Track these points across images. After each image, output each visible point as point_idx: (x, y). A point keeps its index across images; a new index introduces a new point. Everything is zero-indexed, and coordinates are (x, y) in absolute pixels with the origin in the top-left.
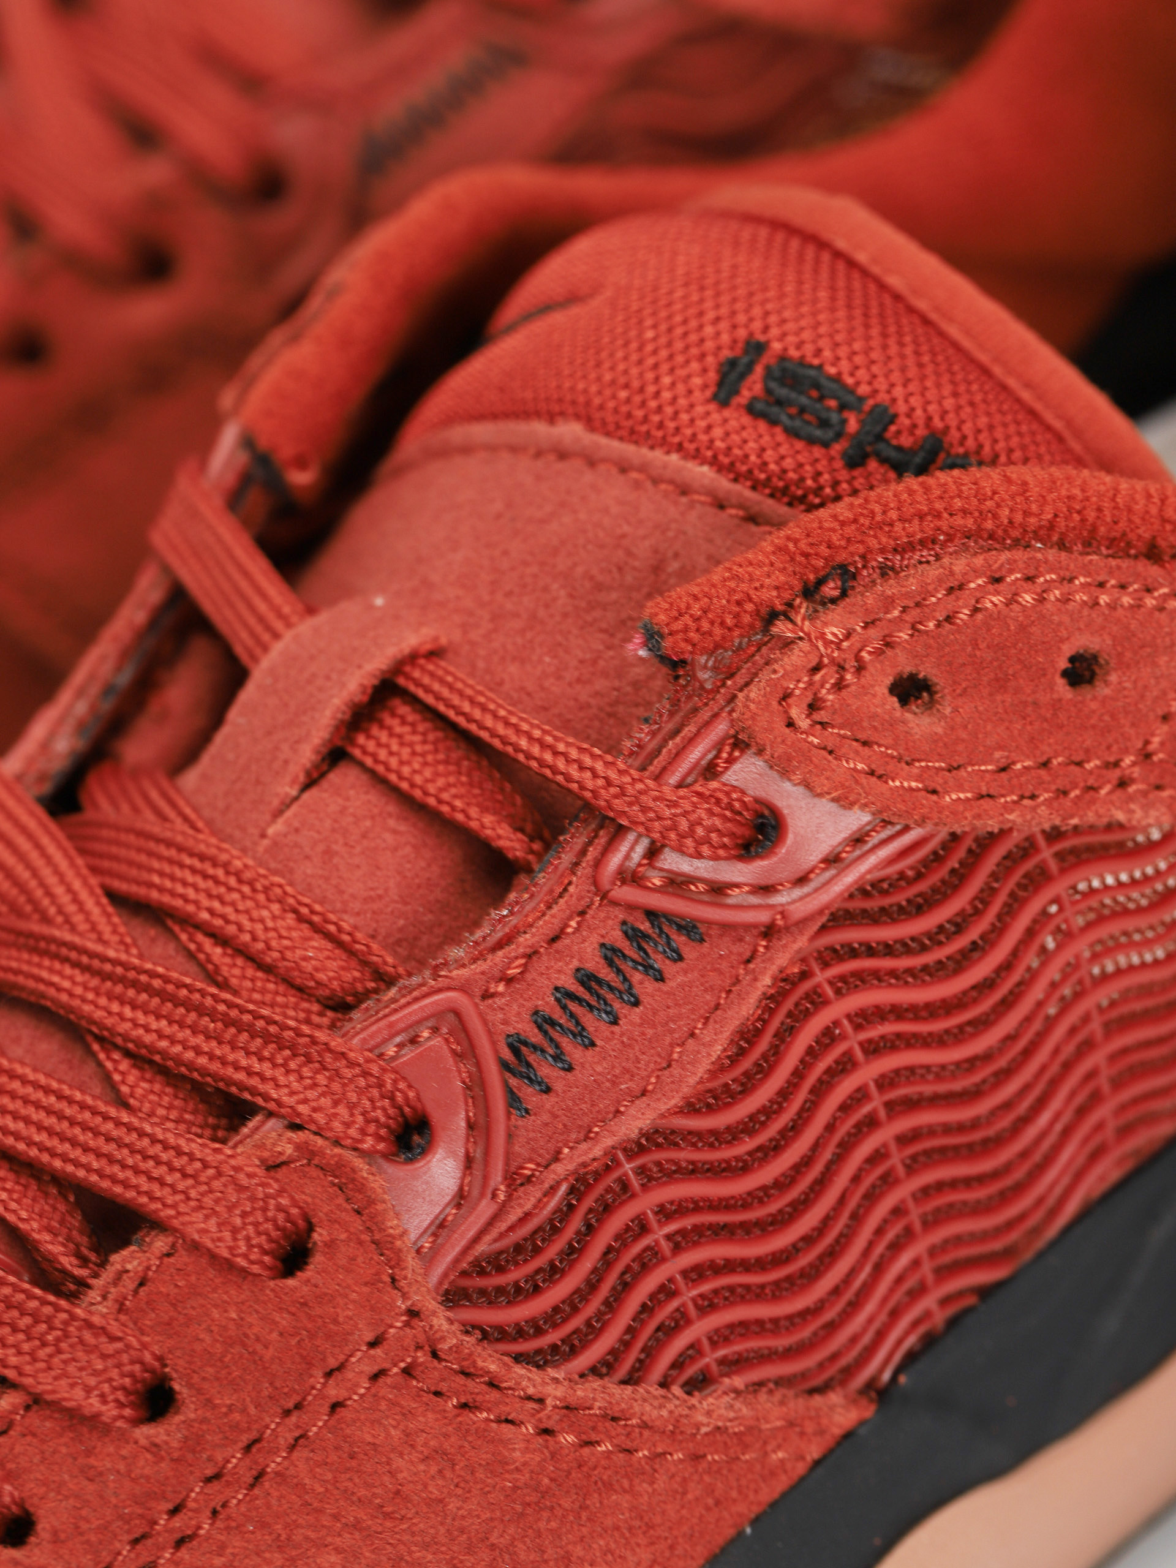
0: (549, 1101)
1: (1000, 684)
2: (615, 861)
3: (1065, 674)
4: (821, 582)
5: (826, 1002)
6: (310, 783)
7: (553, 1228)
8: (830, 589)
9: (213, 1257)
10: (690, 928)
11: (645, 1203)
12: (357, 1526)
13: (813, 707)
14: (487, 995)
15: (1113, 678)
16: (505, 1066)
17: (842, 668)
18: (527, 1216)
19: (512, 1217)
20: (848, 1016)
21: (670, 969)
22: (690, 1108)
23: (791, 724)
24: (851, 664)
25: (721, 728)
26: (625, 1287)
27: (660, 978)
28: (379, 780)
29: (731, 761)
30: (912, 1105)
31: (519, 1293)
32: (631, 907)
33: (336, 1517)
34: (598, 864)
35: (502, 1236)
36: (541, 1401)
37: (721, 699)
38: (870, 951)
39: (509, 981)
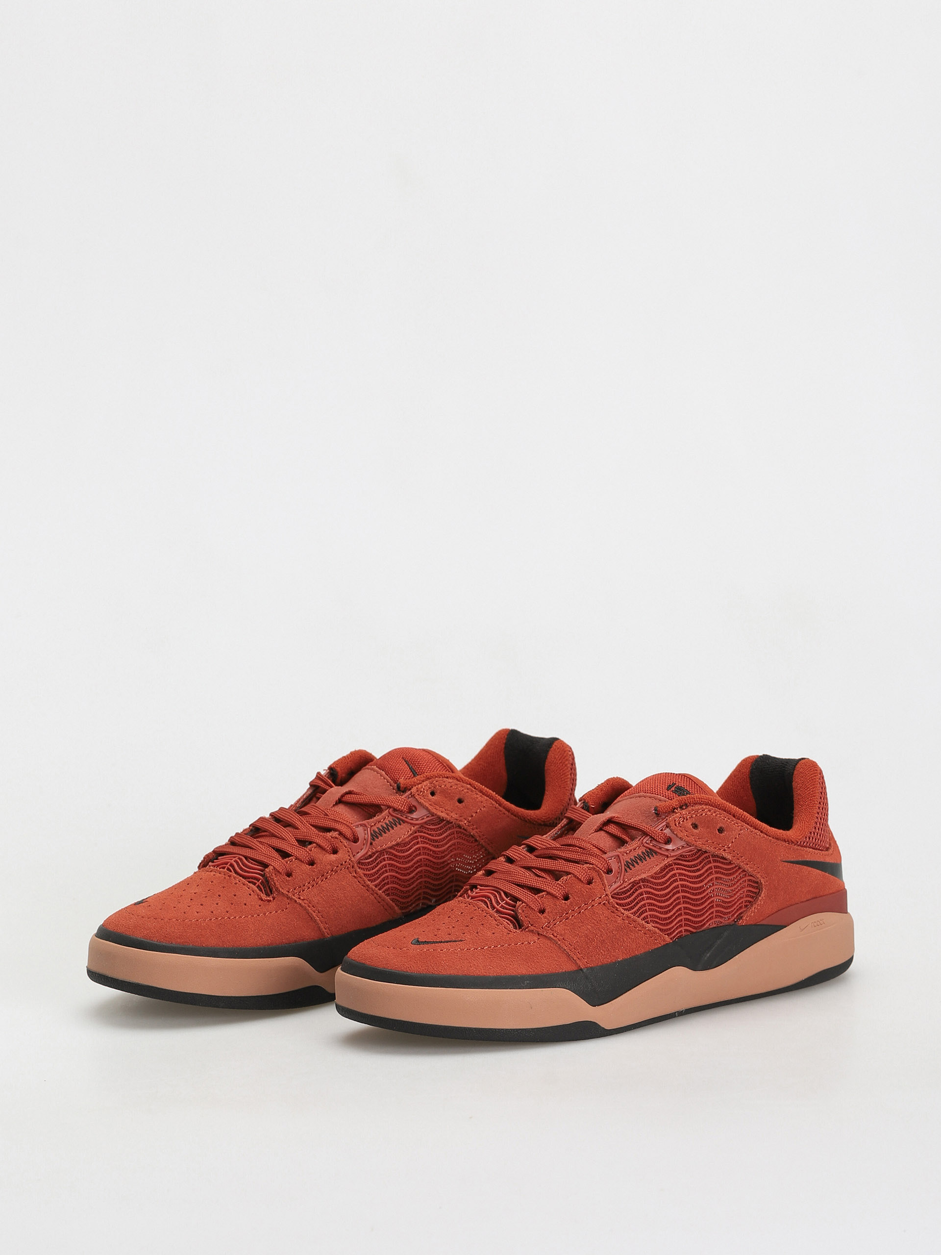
0: (631, 871)
1: (708, 827)
2: (645, 841)
3: (718, 829)
4: (683, 806)
5: (677, 881)
6: (596, 831)
7: (628, 891)
8: (684, 807)
9: (578, 878)
10: (656, 853)
11: (643, 890)
12: (593, 923)
13: (679, 823)
14: (623, 855)
15: (725, 832)
16: (625, 865)
17: (684, 819)
18: (625, 887)
19: (623, 886)
20: (681, 885)
21: (652, 858)
22: (652, 877)
23: (675, 825)
24: (686, 818)
25: (664, 823)
26: (637, 903)
27: (650, 858)
28: (606, 832)
29: (665, 829)
30: (686, 892)
31: (623, 899)
32: (647, 847)
33: (591, 921)
34: (643, 840)
35: (621, 889)
36: (624, 914)
37: (665, 819)
38: (685, 870)
39: (627, 854)
